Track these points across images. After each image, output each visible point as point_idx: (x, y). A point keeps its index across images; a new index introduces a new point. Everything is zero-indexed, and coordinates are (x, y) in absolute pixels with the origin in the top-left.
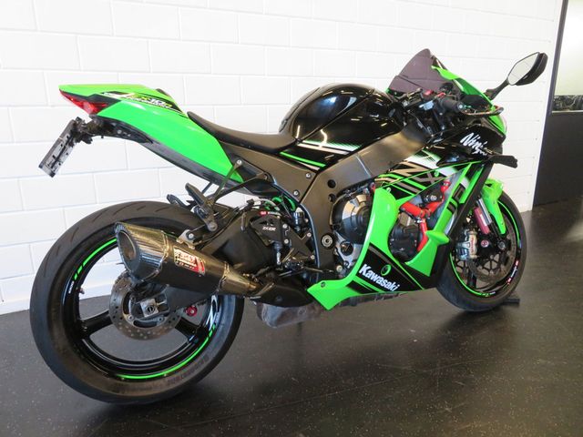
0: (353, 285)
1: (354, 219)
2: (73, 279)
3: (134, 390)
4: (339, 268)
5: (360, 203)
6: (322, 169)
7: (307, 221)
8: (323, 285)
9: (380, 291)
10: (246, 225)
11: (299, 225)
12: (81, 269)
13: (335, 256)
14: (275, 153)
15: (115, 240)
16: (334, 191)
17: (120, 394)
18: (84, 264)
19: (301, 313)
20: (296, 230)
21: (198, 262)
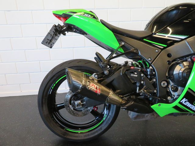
0: (176, 107)
1: (181, 74)
2: (52, 88)
3: (71, 136)
4: (169, 98)
5: (185, 66)
6: (165, 48)
7: (154, 73)
8: (159, 105)
9: (192, 112)
10: (123, 73)
11: (150, 75)
12: (55, 85)
13: (167, 92)
14: (141, 39)
15: (65, 76)
16: (170, 59)
17: (66, 137)
18: (56, 83)
19: (147, 116)
20: (148, 77)
21: (98, 88)
